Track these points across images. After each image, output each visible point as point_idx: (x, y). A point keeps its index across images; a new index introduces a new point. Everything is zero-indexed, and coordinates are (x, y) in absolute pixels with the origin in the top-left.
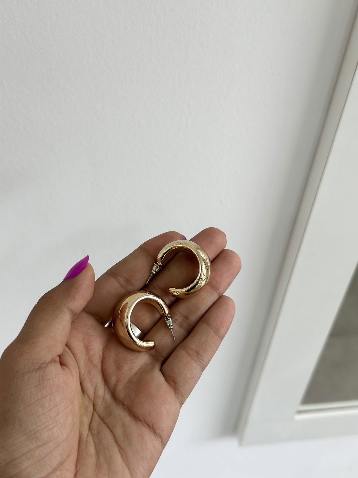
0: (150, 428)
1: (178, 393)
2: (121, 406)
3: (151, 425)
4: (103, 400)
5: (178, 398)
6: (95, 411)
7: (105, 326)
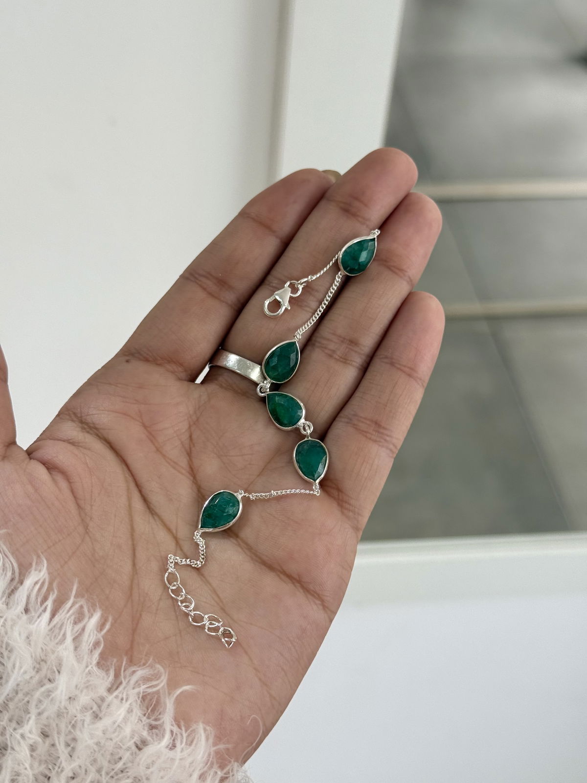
1: (346, 509)
3: (296, 576)
7: (196, 382)
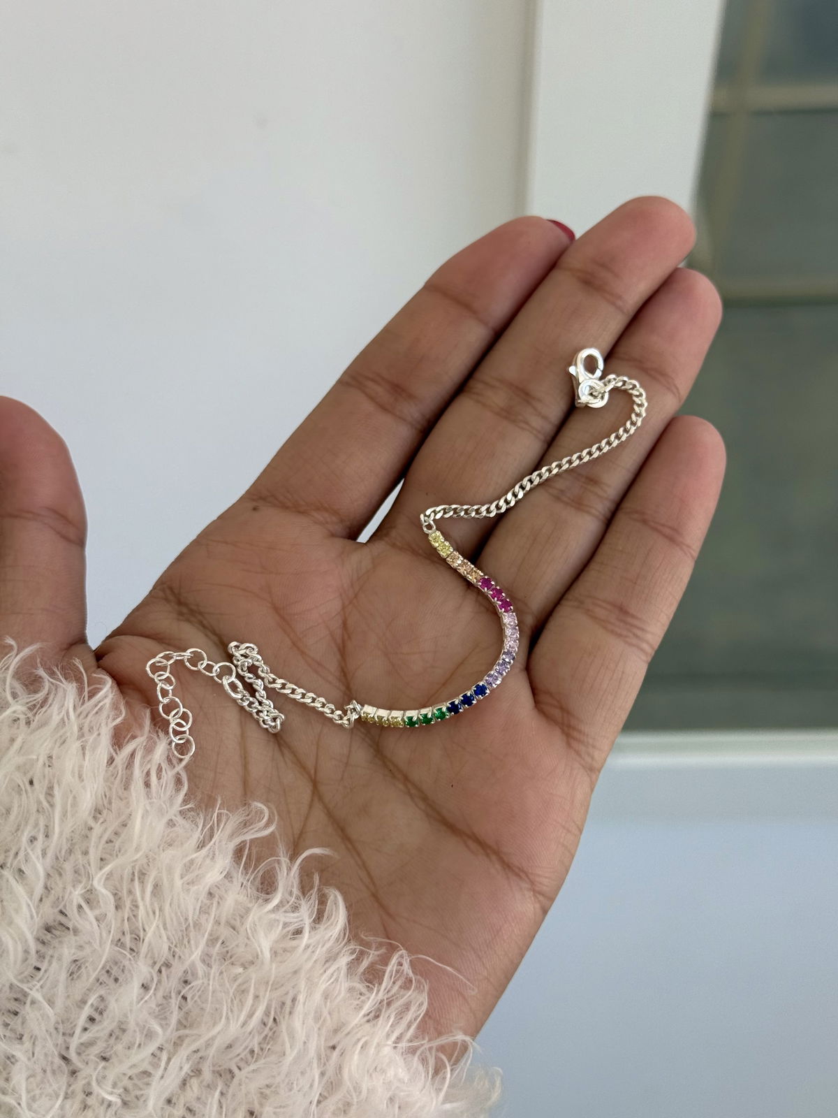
0: (488, 855)
1: (574, 740)
2: (401, 786)
3: (492, 844)
4: (347, 764)
5: (578, 753)
6: (321, 799)
